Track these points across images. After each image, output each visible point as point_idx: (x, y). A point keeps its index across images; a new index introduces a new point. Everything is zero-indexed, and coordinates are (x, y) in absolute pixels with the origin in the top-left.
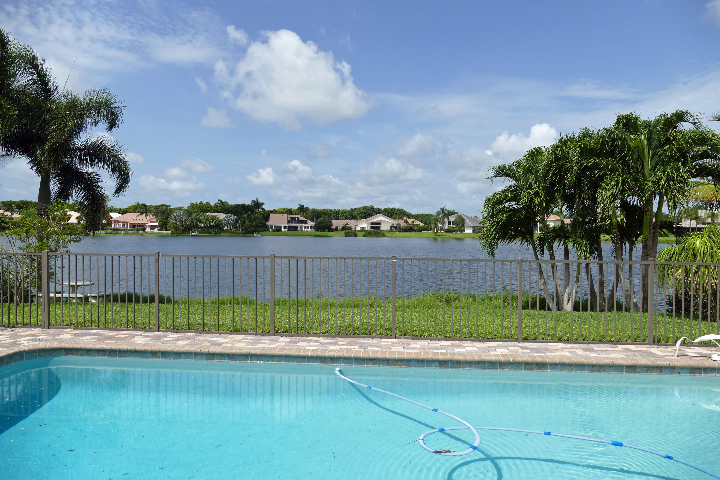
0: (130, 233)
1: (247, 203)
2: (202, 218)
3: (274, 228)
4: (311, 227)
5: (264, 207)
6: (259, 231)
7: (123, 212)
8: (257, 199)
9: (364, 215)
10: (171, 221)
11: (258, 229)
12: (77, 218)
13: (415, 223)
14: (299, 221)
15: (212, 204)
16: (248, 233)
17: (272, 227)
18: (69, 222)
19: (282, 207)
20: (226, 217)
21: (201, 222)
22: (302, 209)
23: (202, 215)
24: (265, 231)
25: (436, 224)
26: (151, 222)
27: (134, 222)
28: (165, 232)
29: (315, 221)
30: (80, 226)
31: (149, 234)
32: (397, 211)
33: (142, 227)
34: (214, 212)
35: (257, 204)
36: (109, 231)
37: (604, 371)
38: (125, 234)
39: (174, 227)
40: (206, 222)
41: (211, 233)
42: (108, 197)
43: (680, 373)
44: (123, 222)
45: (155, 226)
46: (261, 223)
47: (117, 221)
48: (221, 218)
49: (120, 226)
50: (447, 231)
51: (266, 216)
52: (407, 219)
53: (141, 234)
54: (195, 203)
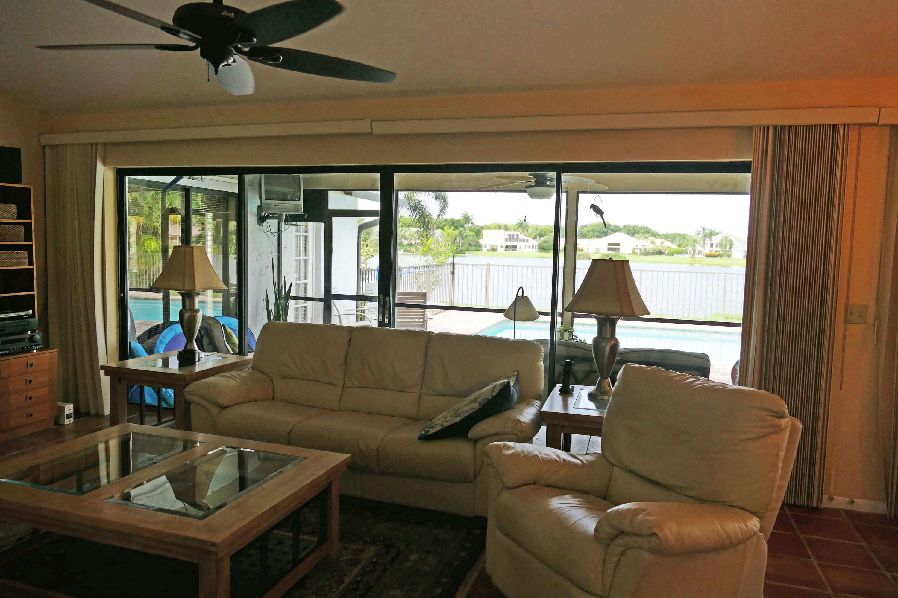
3: (488, 247)
4: (533, 246)
5: (474, 221)
6: (472, 250)
9: (596, 233)
11: (471, 248)
13: (664, 245)
14: (518, 240)
16: (460, 253)
17: (485, 246)
22: (522, 225)
24: (478, 250)
25: (695, 246)
29: (537, 240)
32: (641, 229)
35: (467, 218)
46: (474, 241)
50: (710, 256)
51: (478, 232)
52: (654, 239)
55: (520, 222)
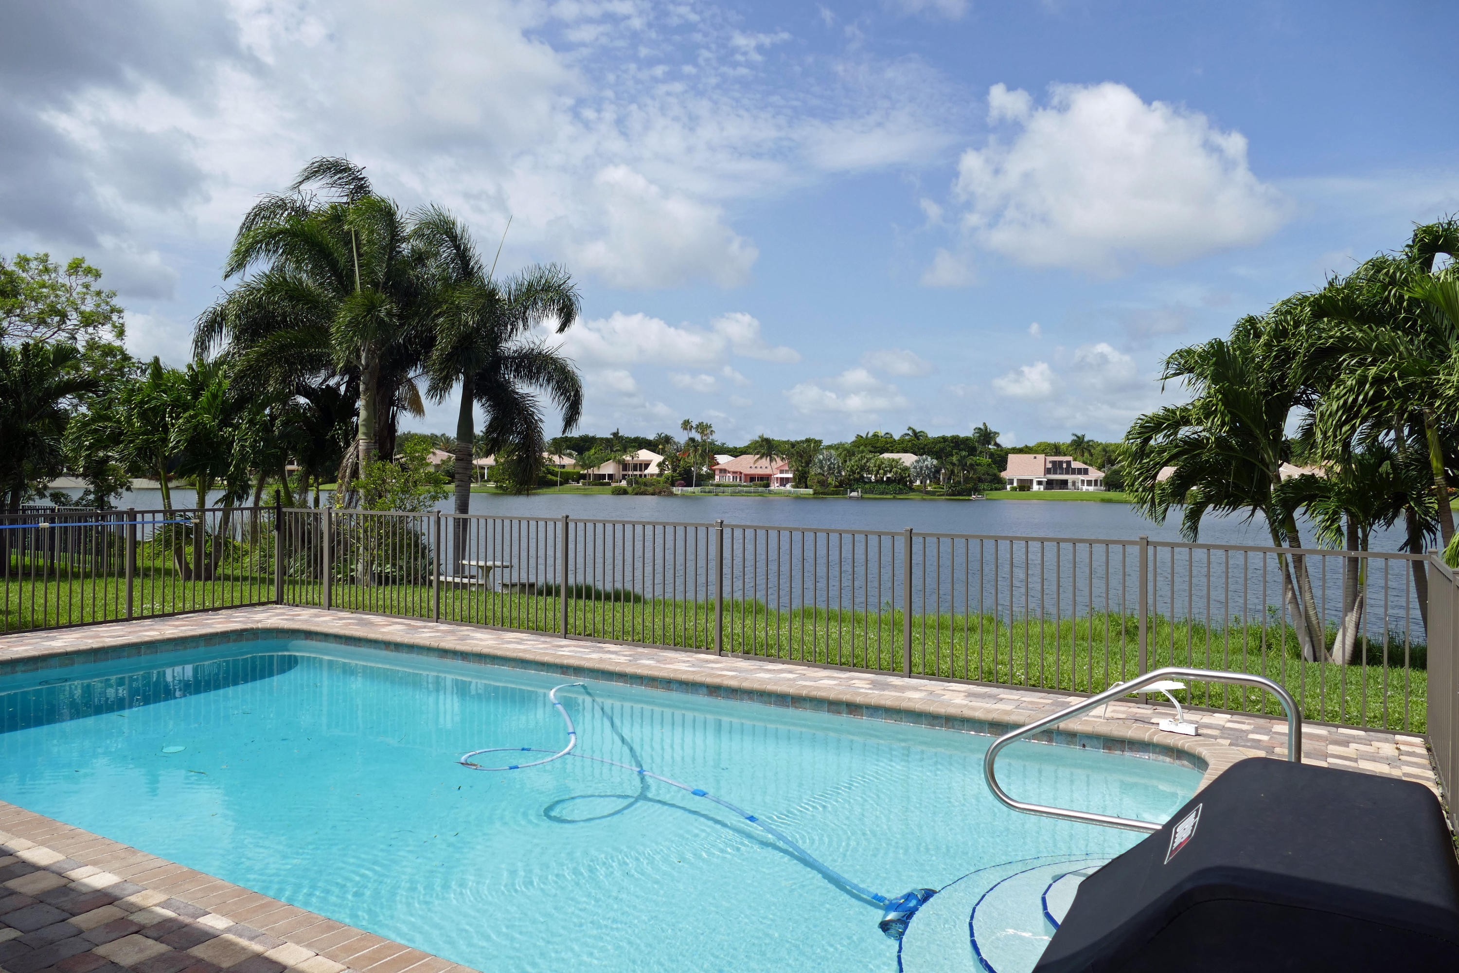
0: (743, 491)
1: (963, 434)
2: (871, 464)
3: (1015, 484)
4: (1096, 481)
5: (998, 440)
6: (984, 489)
7: (735, 453)
8: (984, 424)
10: (814, 470)
11: (981, 486)
12: (659, 465)
14: (1070, 470)
15: (897, 437)
16: (960, 494)
17: (1011, 482)
18: (647, 472)
19: (1043, 441)
20: (917, 462)
21: (870, 472)
22: (1080, 446)
23: (871, 459)
24: (996, 489)
26: (782, 472)
27: (753, 471)
28: (803, 491)
29: (1104, 469)
30: (662, 479)
31: (775, 493)
33: (765, 480)
34: (898, 452)
35: (986, 436)
36: (707, 489)
37: (953, 727)
38: (733, 494)
39: (819, 482)
40: (878, 472)
41: (887, 494)
42: (710, 427)
43: (1084, 746)
44: (734, 472)
45: (787, 480)
46: (988, 474)
47: (724, 471)
48: (908, 463)
49: (729, 479)
51: (1000, 460)
53: (761, 494)
54: (864, 436)
55: (1075, 438)
